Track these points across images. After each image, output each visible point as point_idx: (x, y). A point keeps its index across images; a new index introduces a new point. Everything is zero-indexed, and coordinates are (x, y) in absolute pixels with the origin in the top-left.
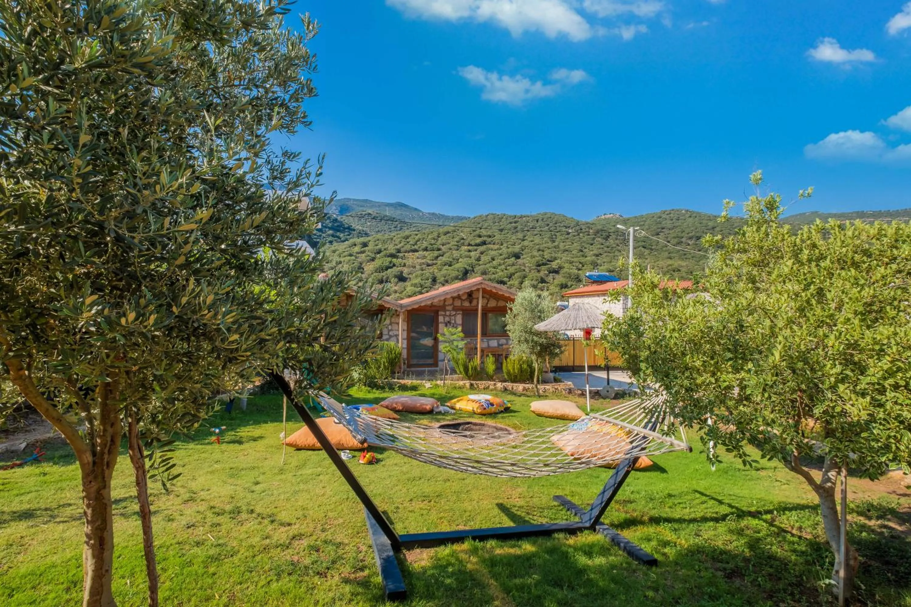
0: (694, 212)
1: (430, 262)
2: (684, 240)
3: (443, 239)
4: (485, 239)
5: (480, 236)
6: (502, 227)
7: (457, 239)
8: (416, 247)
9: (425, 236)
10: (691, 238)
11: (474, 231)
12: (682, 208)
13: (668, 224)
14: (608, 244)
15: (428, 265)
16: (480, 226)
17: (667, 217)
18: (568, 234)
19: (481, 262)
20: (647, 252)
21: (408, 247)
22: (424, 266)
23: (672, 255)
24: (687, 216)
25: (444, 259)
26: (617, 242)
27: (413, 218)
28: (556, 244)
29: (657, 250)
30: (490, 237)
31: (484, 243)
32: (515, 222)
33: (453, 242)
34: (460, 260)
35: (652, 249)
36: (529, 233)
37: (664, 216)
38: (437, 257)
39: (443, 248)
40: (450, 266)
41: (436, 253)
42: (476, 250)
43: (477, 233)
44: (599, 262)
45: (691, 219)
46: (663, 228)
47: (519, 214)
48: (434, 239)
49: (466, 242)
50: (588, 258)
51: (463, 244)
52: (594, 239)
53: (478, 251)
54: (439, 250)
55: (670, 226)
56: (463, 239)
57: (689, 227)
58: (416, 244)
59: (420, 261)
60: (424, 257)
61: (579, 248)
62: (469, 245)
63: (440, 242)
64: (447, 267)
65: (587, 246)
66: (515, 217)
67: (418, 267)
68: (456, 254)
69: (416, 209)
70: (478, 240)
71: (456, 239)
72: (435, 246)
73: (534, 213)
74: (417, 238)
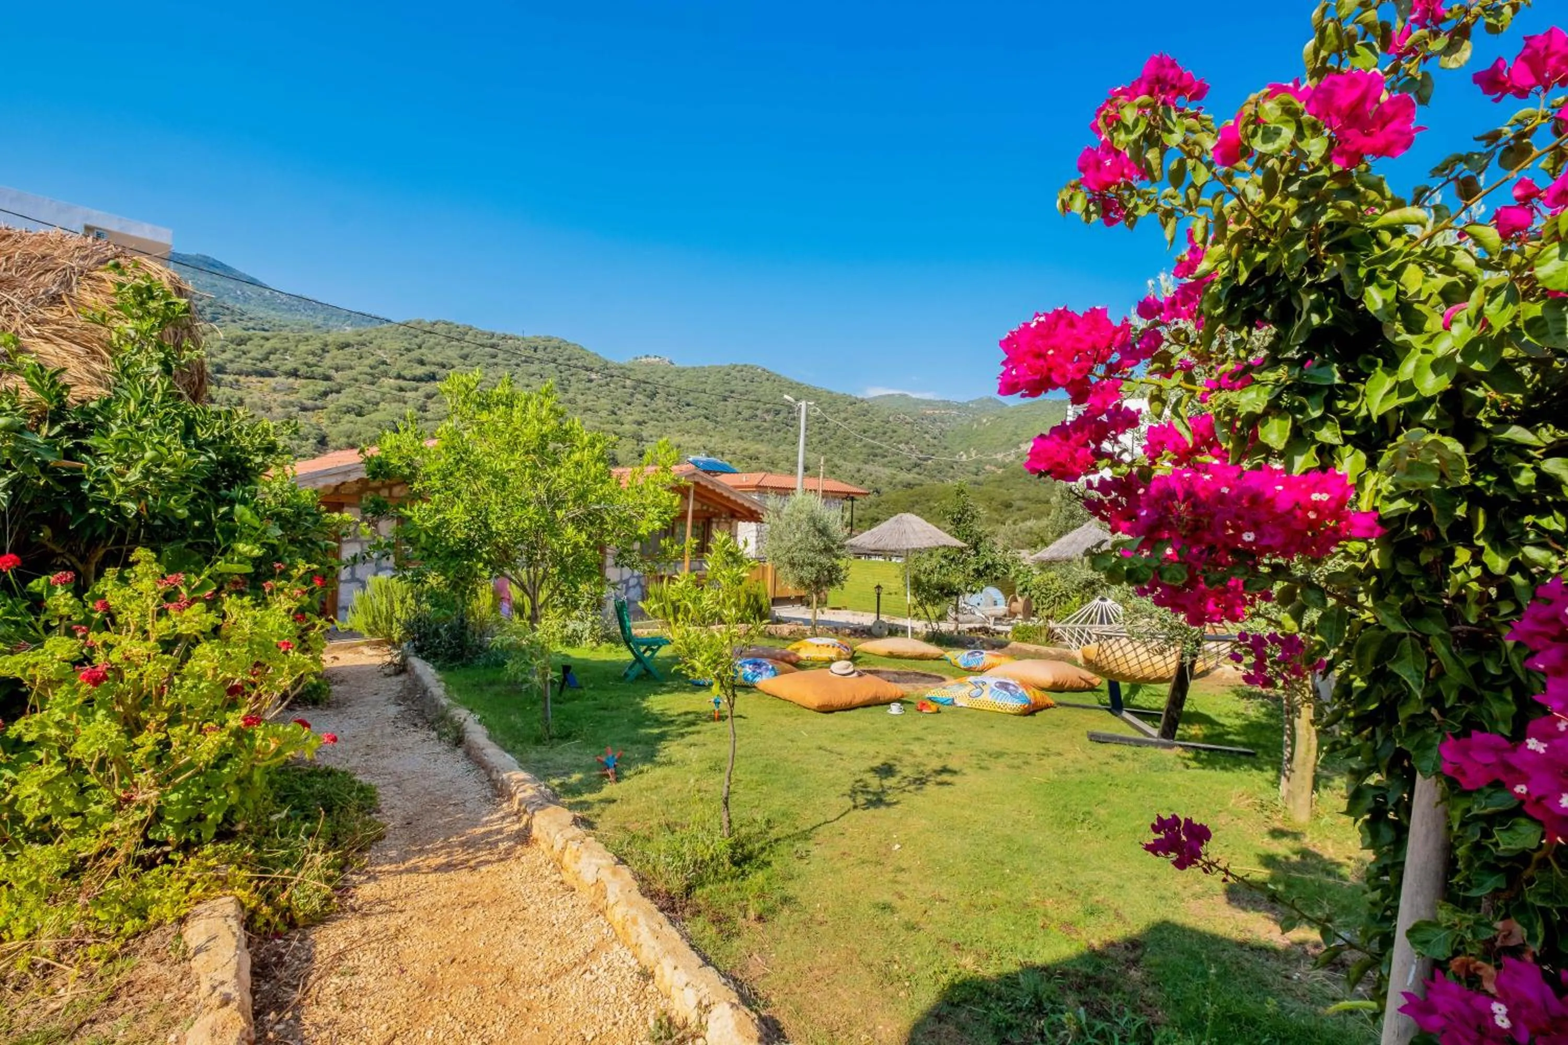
0: (773, 374)
1: (309, 403)
2: (759, 413)
3: (340, 357)
4: (434, 369)
5: (422, 363)
6: (466, 351)
7: (371, 361)
8: (266, 365)
9: (291, 345)
10: (768, 411)
11: (408, 350)
12: (758, 364)
13: (739, 386)
14: (654, 406)
15: (304, 409)
16: (418, 341)
17: (738, 375)
18: (591, 381)
19: (429, 415)
20: (711, 425)
21: (245, 363)
22: (294, 410)
23: (744, 434)
24: (764, 377)
25: (344, 399)
26: (668, 404)
27: (247, 300)
28: (570, 395)
29: (724, 424)
30: (444, 366)
31: (432, 377)
32: (493, 346)
33: (362, 367)
34: (382, 405)
35: (717, 422)
36: (519, 370)
37: (734, 373)
38: (325, 394)
39: (338, 377)
40: (359, 414)
41: (322, 386)
42: (416, 389)
43: (416, 354)
44: (644, 434)
45: (768, 383)
46: (732, 392)
47: (499, 332)
48: (314, 354)
49: (394, 371)
50: (626, 427)
51: (385, 374)
52: (632, 395)
53: (421, 393)
54: (327, 378)
55: (741, 389)
56: (384, 363)
57: (766, 395)
58: (266, 358)
59: (280, 397)
60: (292, 390)
61: (610, 407)
62: (399, 377)
63: (328, 361)
64: (352, 417)
65: (623, 405)
66: (493, 335)
67: (278, 411)
68: (371, 393)
69: (252, 282)
70: (420, 371)
71: (367, 362)
72: (320, 370)
73: (529, 335)
74: (268, 345)
